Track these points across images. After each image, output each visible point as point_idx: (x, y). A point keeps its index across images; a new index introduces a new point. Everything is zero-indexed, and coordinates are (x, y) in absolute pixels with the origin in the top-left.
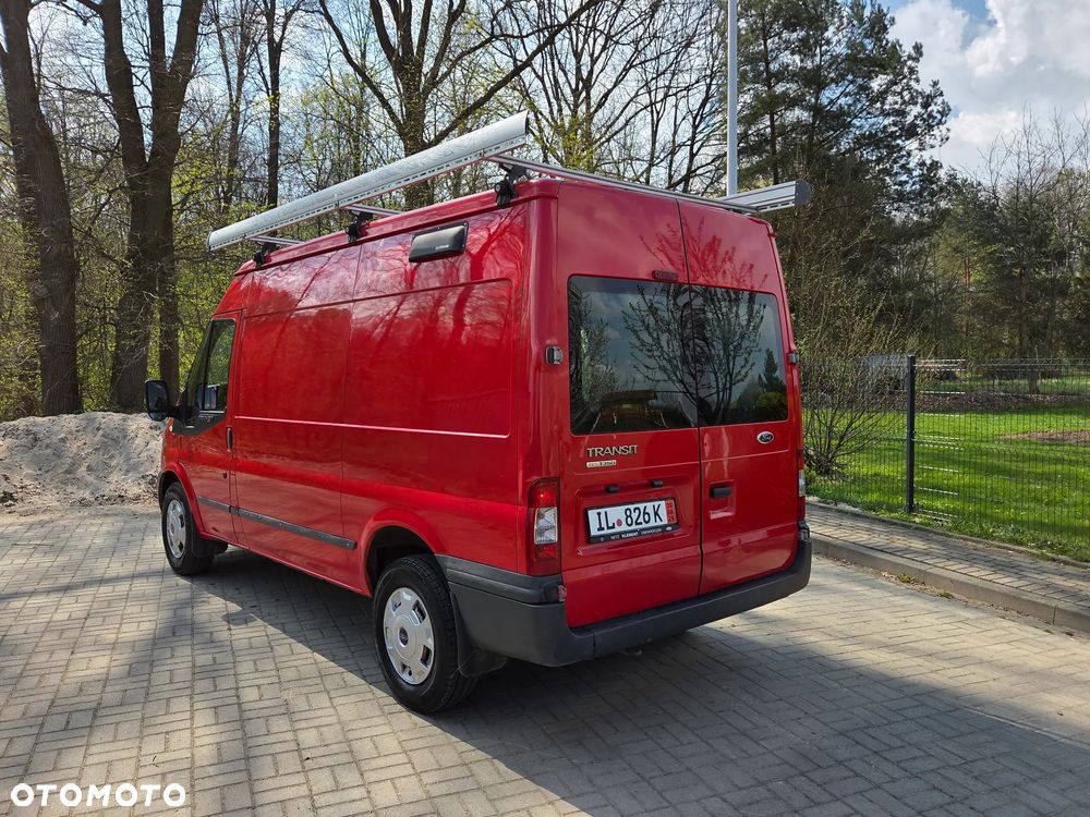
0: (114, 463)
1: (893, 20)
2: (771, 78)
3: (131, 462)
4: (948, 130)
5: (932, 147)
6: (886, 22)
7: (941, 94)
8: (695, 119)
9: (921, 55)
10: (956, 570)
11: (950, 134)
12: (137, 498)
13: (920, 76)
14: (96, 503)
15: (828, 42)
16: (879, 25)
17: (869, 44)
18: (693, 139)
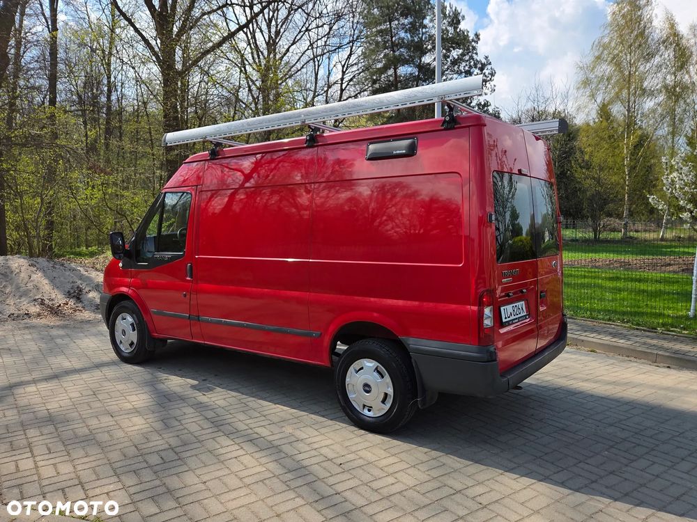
0: (8, 290)
1: (463, 17)
2: (394, 46)
3: (21, 289)
4: (495, 86)
5: (486, 94)
6: (460, 18)
7: (490, 64)
8: (343, 67)
9: (479, 39)
10: (592, 337)
11: (495, 88)
12: (39, 315)
13: (478, 52)
14: (9, 319)
15: (425, 27)
16: (455, 20)
17: (451, 30)
18: (342, 79)
